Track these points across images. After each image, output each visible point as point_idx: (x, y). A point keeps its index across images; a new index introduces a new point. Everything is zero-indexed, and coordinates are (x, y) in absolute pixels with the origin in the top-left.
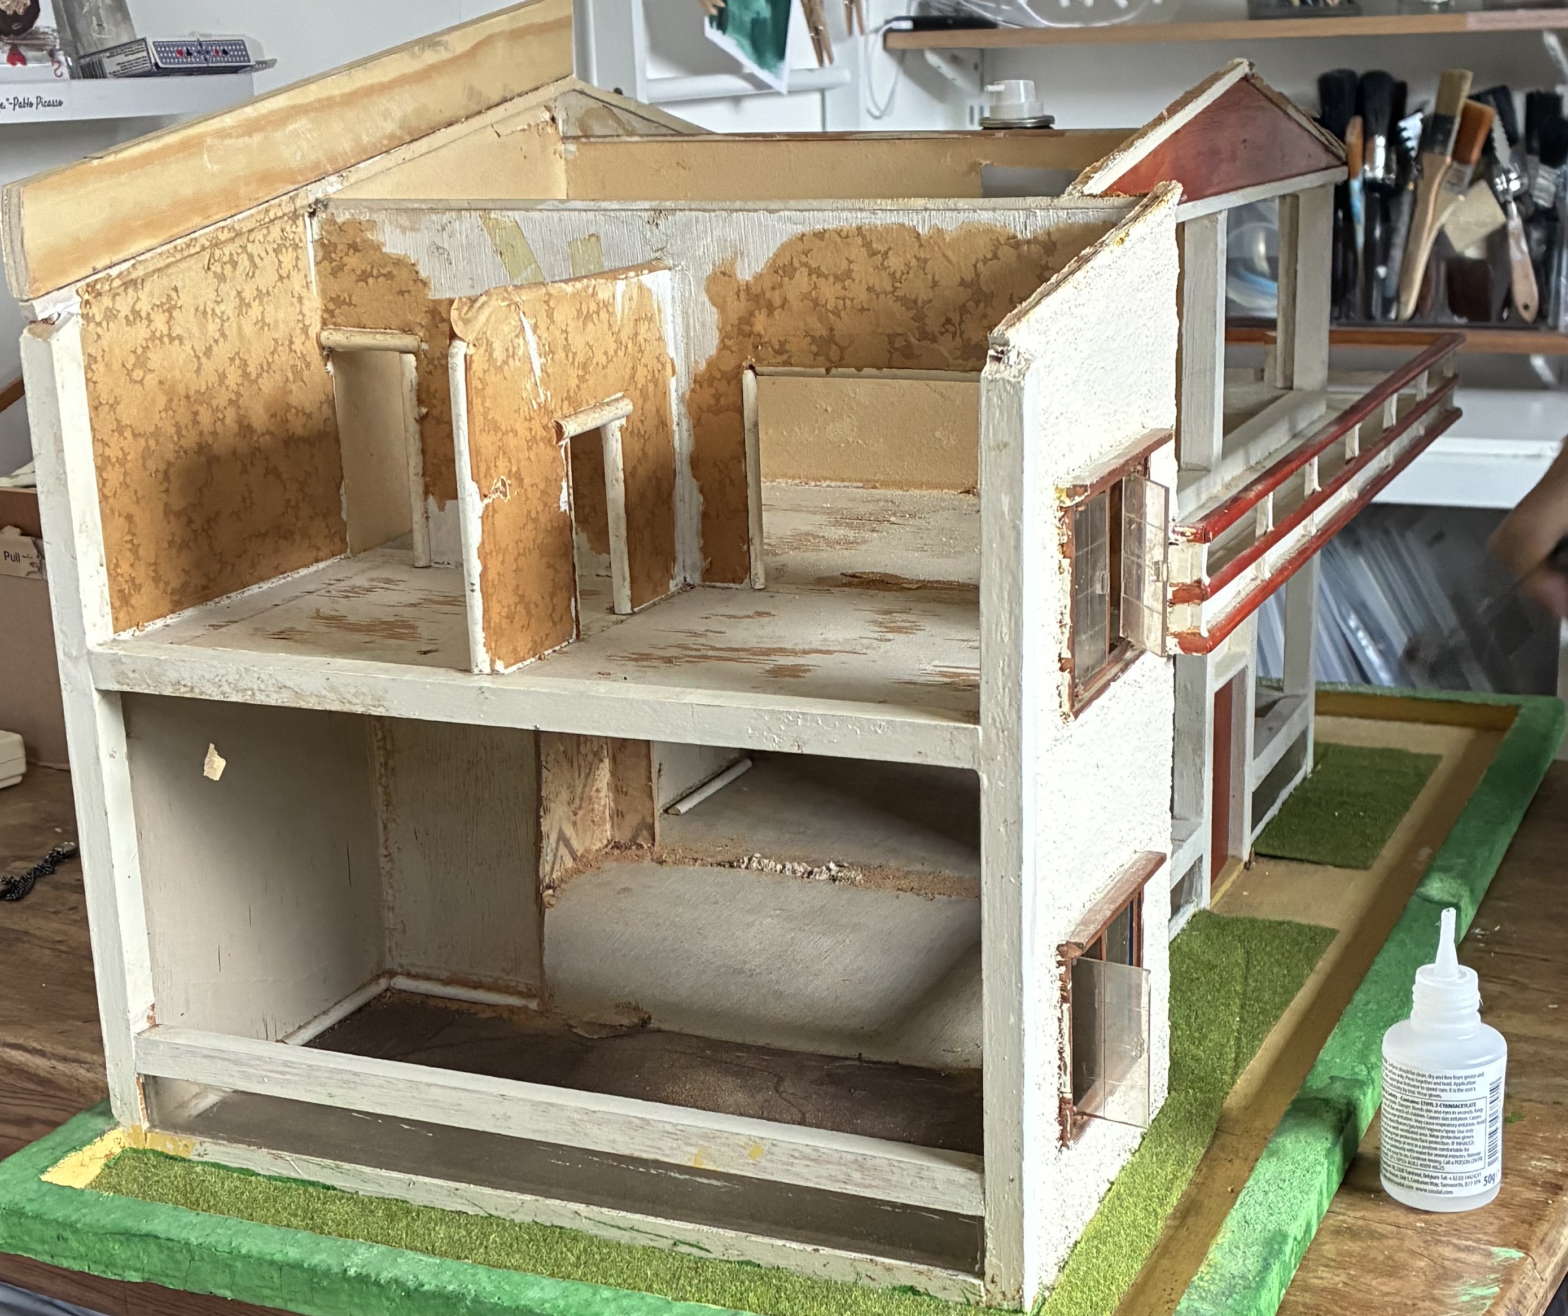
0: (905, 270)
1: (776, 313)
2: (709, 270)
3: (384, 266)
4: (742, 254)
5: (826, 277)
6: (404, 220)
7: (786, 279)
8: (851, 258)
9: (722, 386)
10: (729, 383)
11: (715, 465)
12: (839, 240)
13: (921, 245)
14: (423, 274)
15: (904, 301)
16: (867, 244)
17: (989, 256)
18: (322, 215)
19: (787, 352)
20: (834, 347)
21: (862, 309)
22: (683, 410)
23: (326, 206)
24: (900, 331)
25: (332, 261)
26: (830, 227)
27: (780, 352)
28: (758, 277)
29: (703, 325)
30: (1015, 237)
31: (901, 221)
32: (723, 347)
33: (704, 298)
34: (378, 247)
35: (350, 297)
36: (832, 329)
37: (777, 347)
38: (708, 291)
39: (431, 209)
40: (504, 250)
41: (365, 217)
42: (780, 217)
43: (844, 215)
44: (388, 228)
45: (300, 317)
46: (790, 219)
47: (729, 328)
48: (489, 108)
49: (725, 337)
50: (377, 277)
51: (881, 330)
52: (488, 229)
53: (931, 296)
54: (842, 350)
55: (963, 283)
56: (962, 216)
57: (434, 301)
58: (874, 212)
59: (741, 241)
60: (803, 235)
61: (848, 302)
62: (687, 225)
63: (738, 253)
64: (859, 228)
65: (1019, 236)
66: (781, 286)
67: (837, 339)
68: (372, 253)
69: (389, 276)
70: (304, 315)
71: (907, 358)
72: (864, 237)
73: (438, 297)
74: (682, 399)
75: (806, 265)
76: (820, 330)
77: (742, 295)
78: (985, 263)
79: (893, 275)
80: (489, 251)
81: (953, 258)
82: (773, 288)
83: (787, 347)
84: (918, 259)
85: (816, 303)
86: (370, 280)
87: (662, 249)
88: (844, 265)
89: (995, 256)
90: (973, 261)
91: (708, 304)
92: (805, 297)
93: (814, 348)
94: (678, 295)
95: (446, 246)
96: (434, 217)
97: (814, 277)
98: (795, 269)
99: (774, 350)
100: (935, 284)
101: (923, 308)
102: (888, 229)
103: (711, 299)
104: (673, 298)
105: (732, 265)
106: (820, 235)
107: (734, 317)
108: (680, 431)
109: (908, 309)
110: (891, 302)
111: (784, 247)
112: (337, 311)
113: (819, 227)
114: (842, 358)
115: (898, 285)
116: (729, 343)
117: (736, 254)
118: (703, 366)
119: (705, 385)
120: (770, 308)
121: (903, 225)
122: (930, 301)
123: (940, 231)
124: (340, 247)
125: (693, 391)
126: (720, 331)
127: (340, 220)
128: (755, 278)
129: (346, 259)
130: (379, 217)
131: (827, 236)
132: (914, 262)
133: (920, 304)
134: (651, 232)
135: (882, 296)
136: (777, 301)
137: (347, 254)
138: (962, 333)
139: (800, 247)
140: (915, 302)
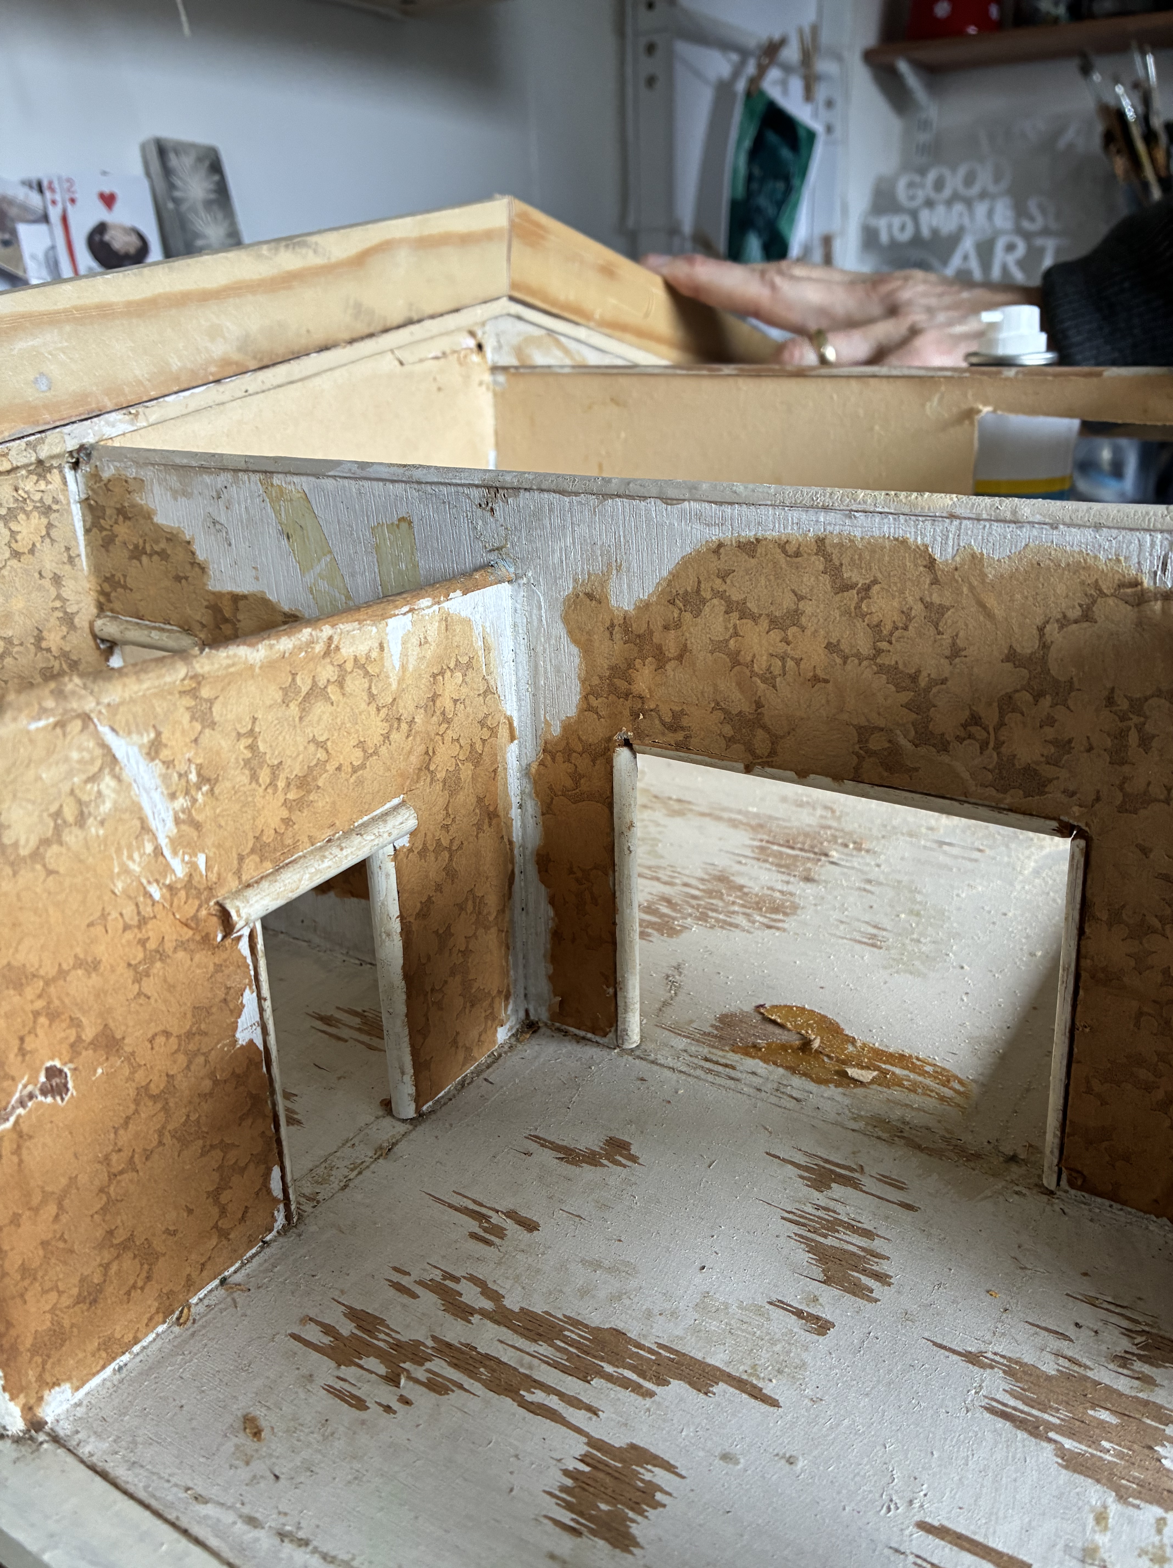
0: (900, 621)
1: (669, 666)
2: (567, 587)
3: (157, 542)
4: (619, 568)
5: (755, 618)
6: (173, 480)
7: (687, 616)
8: (804, 591)
9: (583, 763)
10: (594, 761)
11: (571, 871)
12: (781, 558)
13: (935, 581)
14: (201, 556)
15: (892, 673)
16: (833, 570)
17: (1076, 613)
18: (85, 468)
19: (683, 728)
20: (760, 733)
21: (816, 679)
22: (528, 788)
23: (89, 455)
24: (881, 723)
25: (102, 529)
26: (769, 534)
27: (674, 727)
28: (644, 607)
29: (558, 670)
30: (1136, 583)
31: (900, 533)
32: (587, 707)
33: (560, 630)
34: (148, 516)
35: (125, 576)
36: (759, 705)
37: (668, 720)
38: (566, 620)
39: (201, 467)
40: (291, 532)
41: (132, 473)
42: (683, 511)
43: (795, 515)
44: (156, 489)
45: (58, 604)
46: (699, 517)
47: (596, 681)
48: (386, 331)
49: (589, 694)
50: (151, 555)
51: (845, 717)
52: (271, 501)
53: (947, 670)
54: (775, 739)
55: (1012, 657)
56: (1025, 534)
57: (214, 593)
58: (850, 513)
59: (618, 546)
60: (720, 545)
61: (790, 663)
62: (537, 515)
63: (613, 566)
64: (821, 541)
65: (1147, 582)
66: (678, 625)
67: (766, 720)
68: (142, 521)
69: (163, 555)
70: (65, 600)
71: (889, 769)
72: (828, 558)
73: (218, 588)
74: (526, 772)
75: (721, 595)
76: (739, 703)
77: (618, 635)
78: (1062, 627)
79: (877, 628)
80: (273, 532)
81: (999, 612)
82: (666, 628)
83: (685, 722)
84: (928, 606)
85: (735, 660)
86: (145, 559)
87: (498, 549)
88: (788, 602)
89: (1087, 616)
90: (1039, 621)
91: (565, 640)
92: (719, 646)
93: (728, 730)
94: (522, 621)
95: (223, 520)
96: (207, 479)
97: (735, 615)
98: (704, 601)
99: (663, 723)
100: (955, 652)
101: (927, 690)
102: (874, 547)
103: (570, 633)
104: (515, 625)
105: (603, 583)
106: (749, 547)
107: (603, 664)
108: (523, 816)
109: (899, 689)
110: (868, 674)
111: (686, 563)
112: (113, 594)
113: (749, 534)
114: (773, 753)
115: (884, 645)
116: (594, 702)
117: (609, 565)
118: (556, 730)
119: (559, 757)
120: (661, 659)
121: (904, 542)
122: (944, 681)
123: (976, 560)
124: (108, 512)
125: (542, 763)
126: (583, 682)
127: (106, 475)
128: (638, 608)
129: (116, 528)
130: (147, 474)
131: (760, 550)
132: (918, 609)
133: (923, 682)
134: (485, 523)
135: (853, 662)
136: (672, 650)
137: (116, 523)
138: (999, 745)
139: (715, 564)
140: (914, 678)
